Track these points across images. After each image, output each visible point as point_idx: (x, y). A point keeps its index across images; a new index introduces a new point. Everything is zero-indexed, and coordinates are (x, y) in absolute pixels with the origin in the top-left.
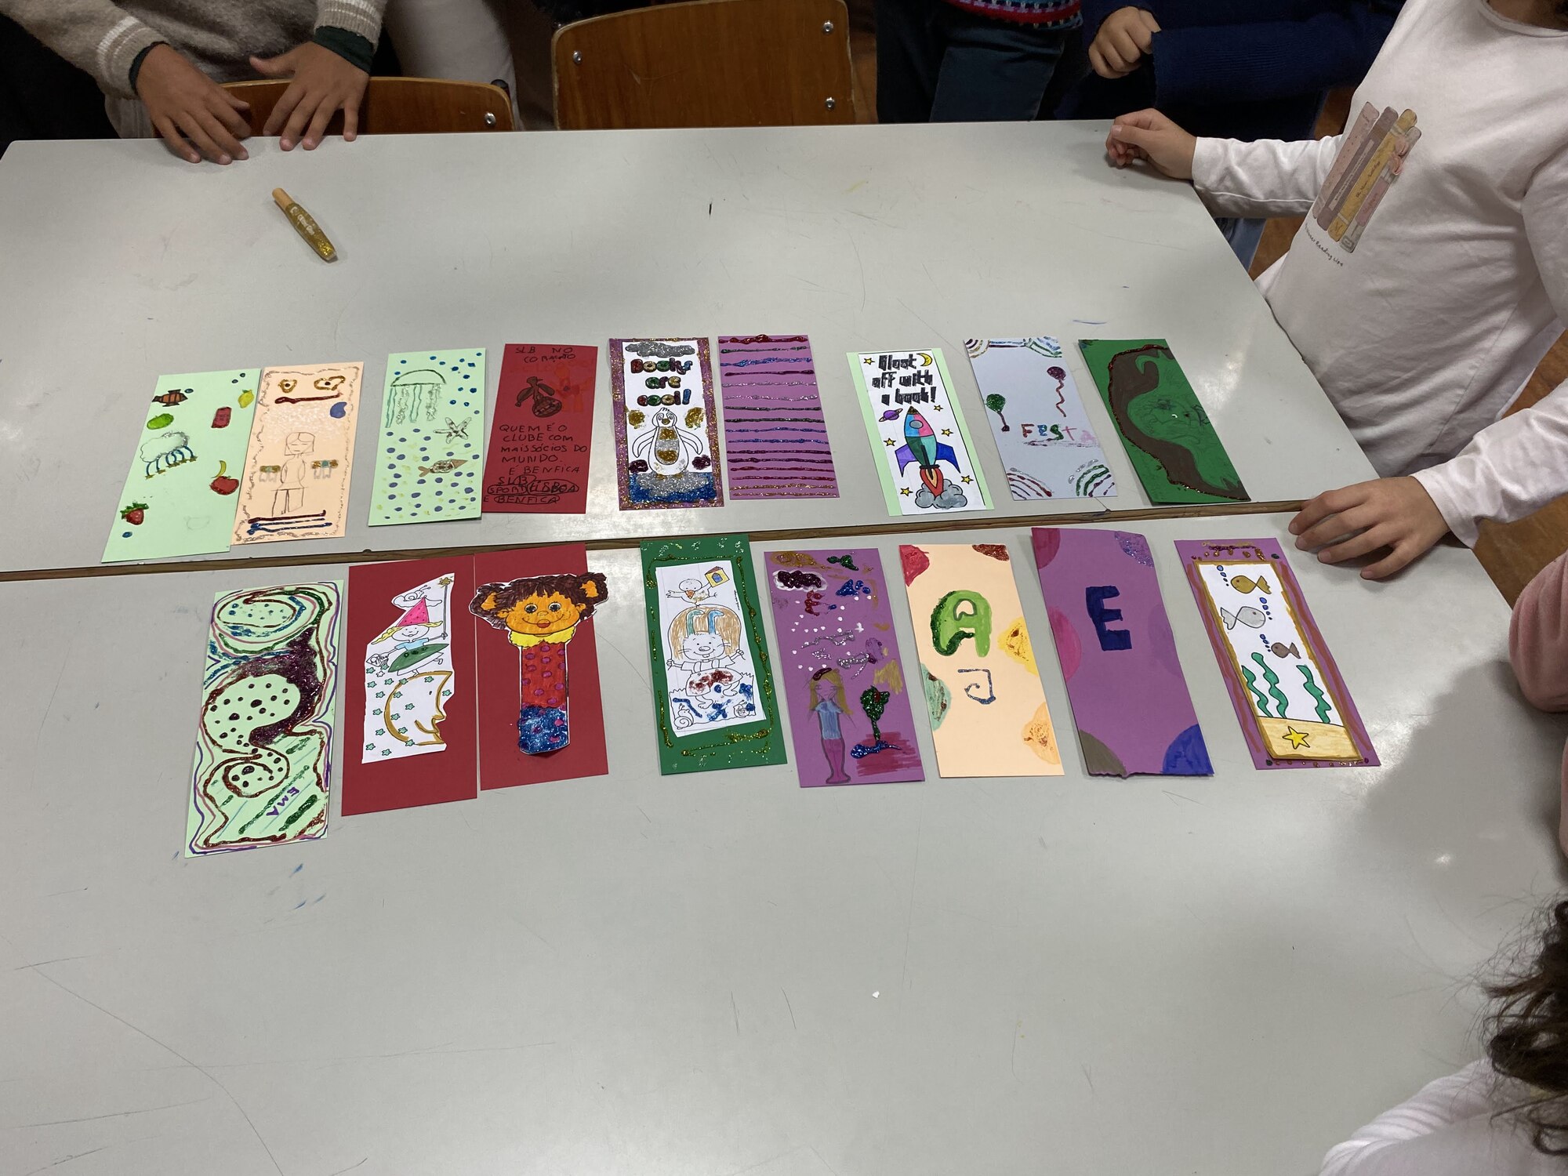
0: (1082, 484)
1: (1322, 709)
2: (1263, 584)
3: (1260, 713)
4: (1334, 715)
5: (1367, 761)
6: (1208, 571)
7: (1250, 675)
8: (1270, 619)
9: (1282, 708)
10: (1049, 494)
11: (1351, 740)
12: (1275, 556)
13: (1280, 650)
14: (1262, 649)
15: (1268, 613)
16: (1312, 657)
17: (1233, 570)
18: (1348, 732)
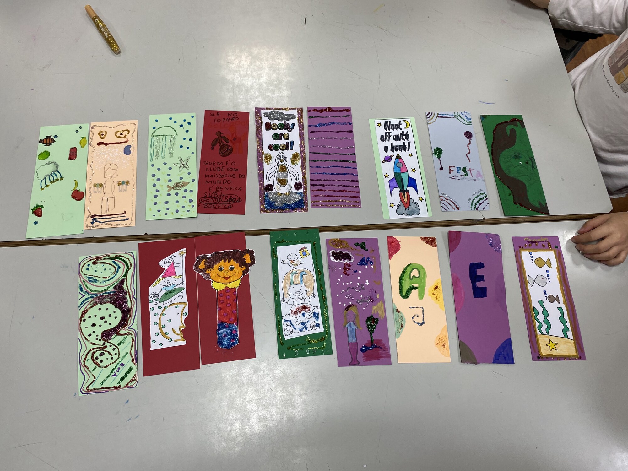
0: (474, 203)
1: (565, 331)
2: (549, 263)
3: (538, 332)
4: (570, 334)
5: (580, 358)
6: (525, 254)
7: (536, 312)
8: (549, 281)
9: (548, 329)
10: (458, 208)
11: (575, 347)
12: (556, 247)
13: (552, 299)
14: (543, 299)
15: (549, 279)
16: (565, 303)
17: (537, 254)
18: (575, 343)
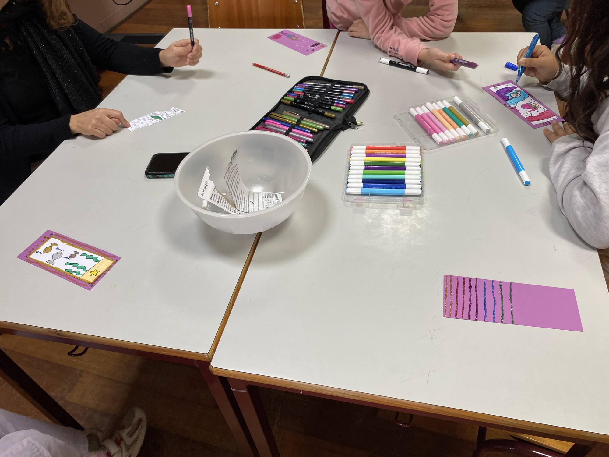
1: (96, 260)
2: (54, 244)
3: (79, 276)
4: (100, 258)
5: (117, 260)
6: (34, 256)
7: (69, 270)
9: (84, 270)
11: (109, 259)
12: (51, 235)
13: (72, 256)
14: (67, 261)
15: (61, 250)
16: (83, 250)
17: (41, 249)
18: (107, 258)
